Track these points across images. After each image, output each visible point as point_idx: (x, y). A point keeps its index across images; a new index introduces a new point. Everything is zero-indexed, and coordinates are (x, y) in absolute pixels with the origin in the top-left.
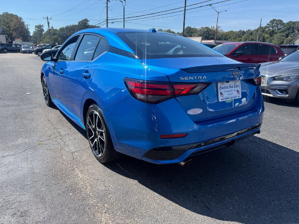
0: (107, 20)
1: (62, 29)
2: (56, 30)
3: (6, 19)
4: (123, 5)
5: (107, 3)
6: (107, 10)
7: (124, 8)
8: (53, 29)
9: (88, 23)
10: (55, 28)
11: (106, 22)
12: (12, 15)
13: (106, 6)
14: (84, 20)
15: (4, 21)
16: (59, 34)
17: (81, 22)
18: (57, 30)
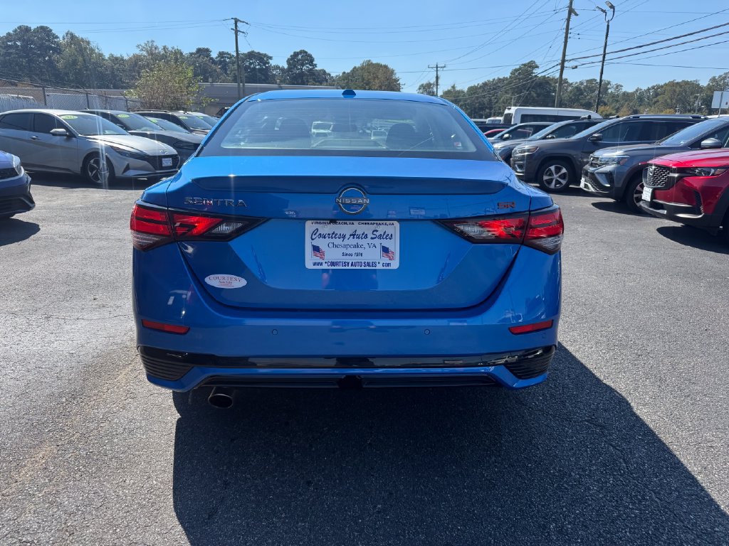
0: (563, 61)
1: (473, 90)
2: (459, 92)
3: (366, 74)
4: (607, 20)
5: (568, 20)
6: (566, 38)
7: (608, 26)
8: (454, 90)
9: (534, 71)
10: (458, 88)
11: (559, 67)
12: (378, 66)
13: (565, 26)
14: (525, 65)
15: (363, 79)
16: (466, 101)
17: (520, 69)
18: (463, 92)
